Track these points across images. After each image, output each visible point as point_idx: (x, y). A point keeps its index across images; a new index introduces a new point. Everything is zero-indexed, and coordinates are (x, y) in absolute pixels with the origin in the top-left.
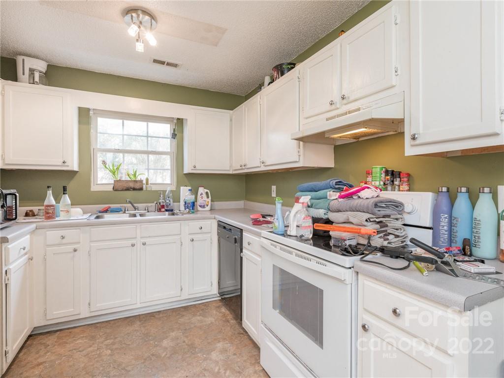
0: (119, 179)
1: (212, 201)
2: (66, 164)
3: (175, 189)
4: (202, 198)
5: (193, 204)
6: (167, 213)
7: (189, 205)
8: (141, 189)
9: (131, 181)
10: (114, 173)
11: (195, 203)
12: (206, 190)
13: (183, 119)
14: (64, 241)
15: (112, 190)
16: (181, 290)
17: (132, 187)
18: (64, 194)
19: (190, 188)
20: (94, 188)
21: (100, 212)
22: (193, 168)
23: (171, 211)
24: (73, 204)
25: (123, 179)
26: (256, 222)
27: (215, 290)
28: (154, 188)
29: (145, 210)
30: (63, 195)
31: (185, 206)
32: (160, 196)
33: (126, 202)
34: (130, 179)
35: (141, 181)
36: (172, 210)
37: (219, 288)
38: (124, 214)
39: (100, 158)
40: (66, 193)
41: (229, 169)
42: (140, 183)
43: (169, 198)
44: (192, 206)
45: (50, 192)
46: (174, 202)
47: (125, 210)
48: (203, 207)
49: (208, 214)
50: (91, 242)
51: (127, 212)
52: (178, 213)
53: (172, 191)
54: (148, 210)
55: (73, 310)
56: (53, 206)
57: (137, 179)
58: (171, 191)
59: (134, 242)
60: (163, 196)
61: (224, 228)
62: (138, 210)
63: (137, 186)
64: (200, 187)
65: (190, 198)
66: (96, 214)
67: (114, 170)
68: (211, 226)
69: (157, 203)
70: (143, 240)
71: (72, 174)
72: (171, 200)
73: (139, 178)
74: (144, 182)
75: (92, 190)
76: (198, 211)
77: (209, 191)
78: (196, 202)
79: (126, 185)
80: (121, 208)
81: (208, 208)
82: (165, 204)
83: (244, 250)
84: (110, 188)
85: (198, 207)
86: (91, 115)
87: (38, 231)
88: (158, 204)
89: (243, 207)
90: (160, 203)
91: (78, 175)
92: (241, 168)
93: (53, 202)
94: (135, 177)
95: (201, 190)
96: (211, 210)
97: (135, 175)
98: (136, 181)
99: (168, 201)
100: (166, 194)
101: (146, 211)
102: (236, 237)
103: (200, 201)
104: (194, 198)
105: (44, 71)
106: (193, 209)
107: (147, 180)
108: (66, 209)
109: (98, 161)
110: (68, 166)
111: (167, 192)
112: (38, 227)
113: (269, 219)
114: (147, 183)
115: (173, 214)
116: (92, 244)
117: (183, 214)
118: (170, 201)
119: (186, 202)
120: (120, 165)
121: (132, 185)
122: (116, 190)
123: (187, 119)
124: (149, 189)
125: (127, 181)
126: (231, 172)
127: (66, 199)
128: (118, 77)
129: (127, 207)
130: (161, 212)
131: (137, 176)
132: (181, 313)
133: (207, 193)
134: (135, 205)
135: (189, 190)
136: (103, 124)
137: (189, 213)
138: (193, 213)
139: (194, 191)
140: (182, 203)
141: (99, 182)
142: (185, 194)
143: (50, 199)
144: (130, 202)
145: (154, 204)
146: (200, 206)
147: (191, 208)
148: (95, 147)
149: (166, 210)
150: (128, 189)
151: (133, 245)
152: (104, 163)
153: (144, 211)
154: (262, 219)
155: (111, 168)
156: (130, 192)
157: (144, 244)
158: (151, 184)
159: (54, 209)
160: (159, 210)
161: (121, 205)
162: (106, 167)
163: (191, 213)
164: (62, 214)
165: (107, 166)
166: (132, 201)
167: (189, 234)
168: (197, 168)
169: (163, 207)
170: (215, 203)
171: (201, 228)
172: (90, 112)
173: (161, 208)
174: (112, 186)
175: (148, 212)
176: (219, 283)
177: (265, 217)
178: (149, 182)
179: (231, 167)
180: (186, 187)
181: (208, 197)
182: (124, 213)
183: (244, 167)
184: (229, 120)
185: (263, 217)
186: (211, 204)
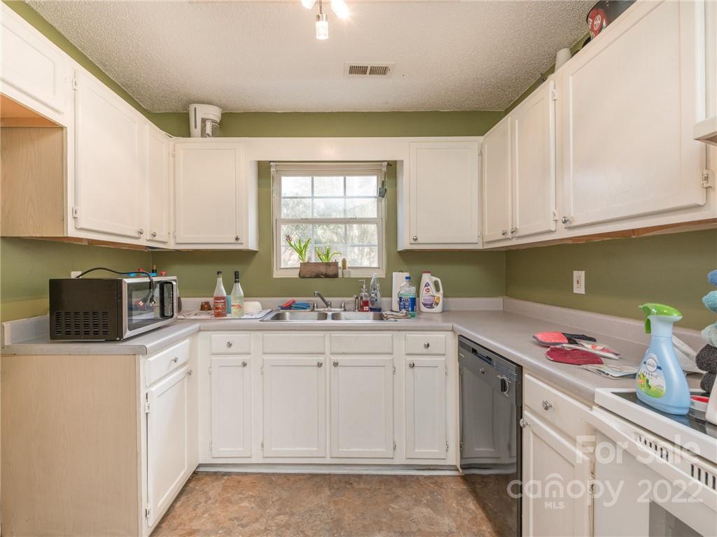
0: (306, 261)
1: (445, 296)
2: (239, 242)
3: (384, 277)
4: (428, 291)
5: (413, 302)
6: (371, 314)
7: (407, 304)
8: (336, 276)
9: (322, 264)
10: (300, 252)
11: (417, 299)
12: (434, 279)
13: (396, 162)
14: (231, 350)
15: (298, 276)
16: (394, 448)
17: (324, 273)
18: (236, 282)
19: (407, 274)
20: (277, 274)
21: (283, 308)
22: (413, 242)
23: (378, 312)
24: (248, 295)
25: (313, 261)
26: (557, 355)
27: (453, 458)
28: (354, 274)
29: (341, 307)
30: (235, 284)
31: (400, 305)
32: (362, 287)
33: (314, 295)
34: (321, 261)
35: (336, 264)
36: (380, 310)
37: (462, 457)
38: (312, 313)
39: (284, 229)
40: (238, 282)
41: (476, 241)
42: (335, 267)
43: (374, 289)
44: (411, 306)
45: (220, 280)
46: (382, 296)
47: (314, 307)
48: (431, 306)
49: (439, 322)
50: (264, 353)
51: (316, 309)
52: (389, 316)
53: (379, 280)
54: (344, 307)
55: (241, 449)
56: (223, 298)
57: (330, 261)
58: (379, 278)
59: (321, 358)
60: (366, 287)
61: (474, 351)
62: (331, 307)
63: (331, 271)
64: (424, 272)
65: (409, 291)
66: (276, 310)
67: (301, 248)
68: (446, 343)
69: (357, 298)
70: (335, 358)
71: (247, 256)
72: (378, 293)
73: (332, 260)
74: (340, 265)
75: (274, 276)
76: (421, 312)
77: (439, 280)
78: (418, 296)
79: (316, 270)
80: (308, 304)
81: (438, 309)
82: (368, 299)
83: (526, 413)
84: (295, 274)
85: (421, 304)
86: (272, 173)
87: (201, 333)
89: (502, 309)
90: (361, 298)
91: (257, 255)
92: (503, 237)
93: (224, 294)
94: (328, 256)
95: (426, 278)
96: (443, 311)
98: (328, 264)
99: (373, 295)
100: (371, 283)
101: (342, 309)
102: (505, 378)
103: (424, 297)
104: (414, 292)
105: (218, 120)
106: (413, 310)
107: (344, 262)
108: (237, 304)
109: (282, 234)
110: (242, 244)
111: (372, 280)
112: (201, 328)
113: (587, 347)
114: (344, 267)
115: (381, 318)
116: (266, 357)
117: (396, 318)
118: (376, 295)
119: (400, 298)
120: (308, 241)
121: (323, 270)
122: (303, 277)
123: (402, 161)
124: (346, 276)
125: (316, 264)
126: (480, 247)
127: (239, 289)
128: (305, 114)
129: (316, 301)
130: (363, 311)
132: (394, 489)
133: (436, 284)
134: (327, 299)
135: (407, 278)
136: (290, 185)
137: (406, 316)
138: (413, 316)
139: (415, 281)
140: (395, 299)
141: (282, 267)
142: (400, 283)
143: (221, 290)
144: (319, 295)
145: (353, 299)
146: (425, 305)
147: (410, 309)
148: (278, 218)
149: (371, 310)
150: (317, 276)
151: (320, 365)
152: (288, 238)
153: (338, 309)
154: (567, 346)
155: (298, 245)
156: (321, 279)
157: (336, 364)
158: (349, 268)
159: (224, 302)
160: (361, 309)
161: (309, 299)
162: (291, 245)
163: (409, 316)
164: (233, 310)
165: (292, 243)
166: (322, 294)
167: (407, 355)
168: (420, 241)
169: (366, 303)
170: (450, 299)
171: (428, 345)
172: (272, 170)
173: (363, 306)
174: (299, 271)
175: (345, 310)
176: (461, 447)
177: (576, 343)
178: (348, 265)
179: (482, 236)
180: (401, 273)
181: (438, 290)
182: (313, 310)
183: (509, 235)
184: (477, 152)
185: (572, 339)
186: (444, 302)
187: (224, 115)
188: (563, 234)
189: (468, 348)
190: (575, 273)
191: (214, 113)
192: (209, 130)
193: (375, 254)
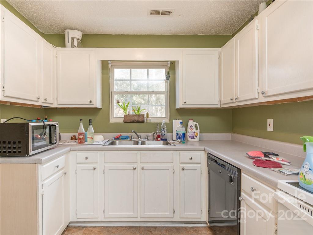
0: (127, 114)
1: (200, 132)
2: (92, 103)
3: (168, 122)
4: (192, 129)
5: (184, 135)
6: (162, 142)
7: (181, 136)
8: (143, 122)
9: (136, 115)
10: (124, 109)
11: (186, 134)
12: (195, 123)
13: (175, 61)
14: (87, 161)
15: (123, 122)
16: (174, 213)
17: (137, 120)
18: (90, 125)
19: (181, 121)
20: (112, 121)
21: (115, 139)
22: (184, 104)
23: (165, 141)
24: (96, 132)
25: (131, 114)
26: (259, 163)
27: (205, 218)
28: (153, 121)
29: (146, 138)
31: (177, 137)
32: (157, 128)
33: (132, 132)
34: (135, 114)
35: (143, 115)
36: (166, 140)
37: (209, 217)
39: (116, 97)
40: (91, 125)
41: (217, 104)
42: (143, 117)
43: (163, 129)
44: (183, 137)
45: (81, 124)
46: (168, 132)
47: (131, 138)
48: (193, 138)
49: (197, 146)
50: (105, 163)
52: (171, 143)
53: (166, 124)
54: (148, 138)
55: (93, 214)
56: (83, 133)
57: (140, 114)
58: (166, 123)
59: (135, 165)
60: (159, 128)
61: (216, 161)
62: (140, 138)
63: (140, 119)
64: (190, 120)
65: (182, 130)
66: (111, 140)
67: (124, 107)
68: (201, 157)
69: (154, 133)
70: (143, 165)
71: (95, 111)
72: (166, 131)
73: (141, 113)
74: (145, 116)
75: (110, 122)
76: (188, 141)
77: (197, 124)
78: (187, 132)
79: (132, 119)
80: (128, 136)
81: (197, 139)
82: (160, 134)
83: (242, 193)
84: (121, 121)
86: (109, 67)
87: (71, 152)
88: (156, 134)
89: (230, 139)
90: (157, 133)
91: (101, 110)
92: (231, 101)
93: (84, 131)
94: (139, 112)
95: (191, 123)
96: (200, 140)
97: (139, 110)
98: (139, 116)
99: (163, 132)
100: (162, 126)
102: (232, 175)
103: (190, 133)
104: (185, 130)
105: (80, 38)
106: (184, 140)
107: (147, 114)
108: (91, 137)
109: (114, 99)
111: (162, 124)
112: (71, 150)
113: (274, 159)
114: (147, 117)
115: (167, 144)
116: (106, 165)
117: (175, 144)
118: (164, 132)
119: (177, 133)
120: (129, 103)
121: (136, 118)
122: (125, 122)
123: (178, 61)
124: (149, 122)
125: (133, 115)
126: (219, 106)
127: (91, 129)
129: (132, 135)
130: (158, 140)
131: (140, 111)
133: (196, 126)
134: (138, 134)
135: (180, 123)
136: (119, 74)
137: (180, 143)
138: (184, 143)
139: (185, 124)
140: (174, 134)
141: (115, 117)
142: (177, 125)
143: (82, 129)
144: (134, 132)
145: (152, 134)
146: (190, 137)
147: (182, 139)
148: (112, 91)
149: (162, 139)
150: (133, 122)
151: (134, 169)
152: (118, 102)
154: (264, 158)
155: (123, 105)
156: (135, 124)
157: (143, 168)
158: (150, 117)
159: (84, 136)
160: (156, 139)
161: (129, 134)
162: (119, 105)
163: (182, 143)
164: (88, 139)
165: (120, 104)
166: (136, 131)
167: (180, 163)
168: (187, 103)
169: (159, 136)
170: (203, 134)
171: (192, 158)
172: (109, 65)
173: (157, 137)
174: (123, 119)
175: (148, 140)
177: (268, 157)
179: (220, 101)
180: (177, 120)
181: (197, 129)
182: (131, 140)
183: (234, 100)
184: (218, 57)
185: (266, 155)
186: (200, 135)
187: (84, 36)
188: (262, 100)
189: (213, 160)
190: (269, 120)
191: (78, 35)
192: (75, 43)
193: (164, 110)
